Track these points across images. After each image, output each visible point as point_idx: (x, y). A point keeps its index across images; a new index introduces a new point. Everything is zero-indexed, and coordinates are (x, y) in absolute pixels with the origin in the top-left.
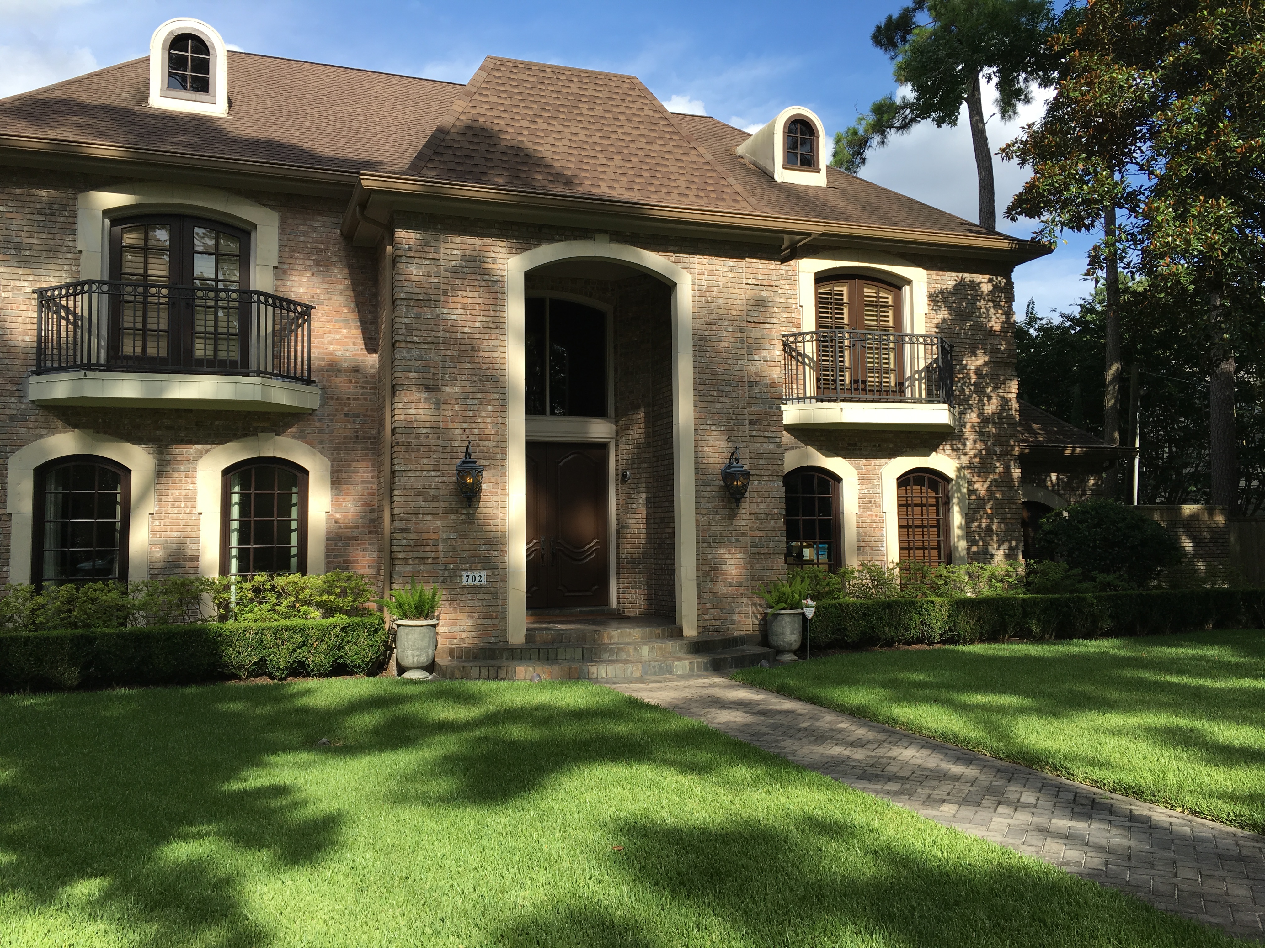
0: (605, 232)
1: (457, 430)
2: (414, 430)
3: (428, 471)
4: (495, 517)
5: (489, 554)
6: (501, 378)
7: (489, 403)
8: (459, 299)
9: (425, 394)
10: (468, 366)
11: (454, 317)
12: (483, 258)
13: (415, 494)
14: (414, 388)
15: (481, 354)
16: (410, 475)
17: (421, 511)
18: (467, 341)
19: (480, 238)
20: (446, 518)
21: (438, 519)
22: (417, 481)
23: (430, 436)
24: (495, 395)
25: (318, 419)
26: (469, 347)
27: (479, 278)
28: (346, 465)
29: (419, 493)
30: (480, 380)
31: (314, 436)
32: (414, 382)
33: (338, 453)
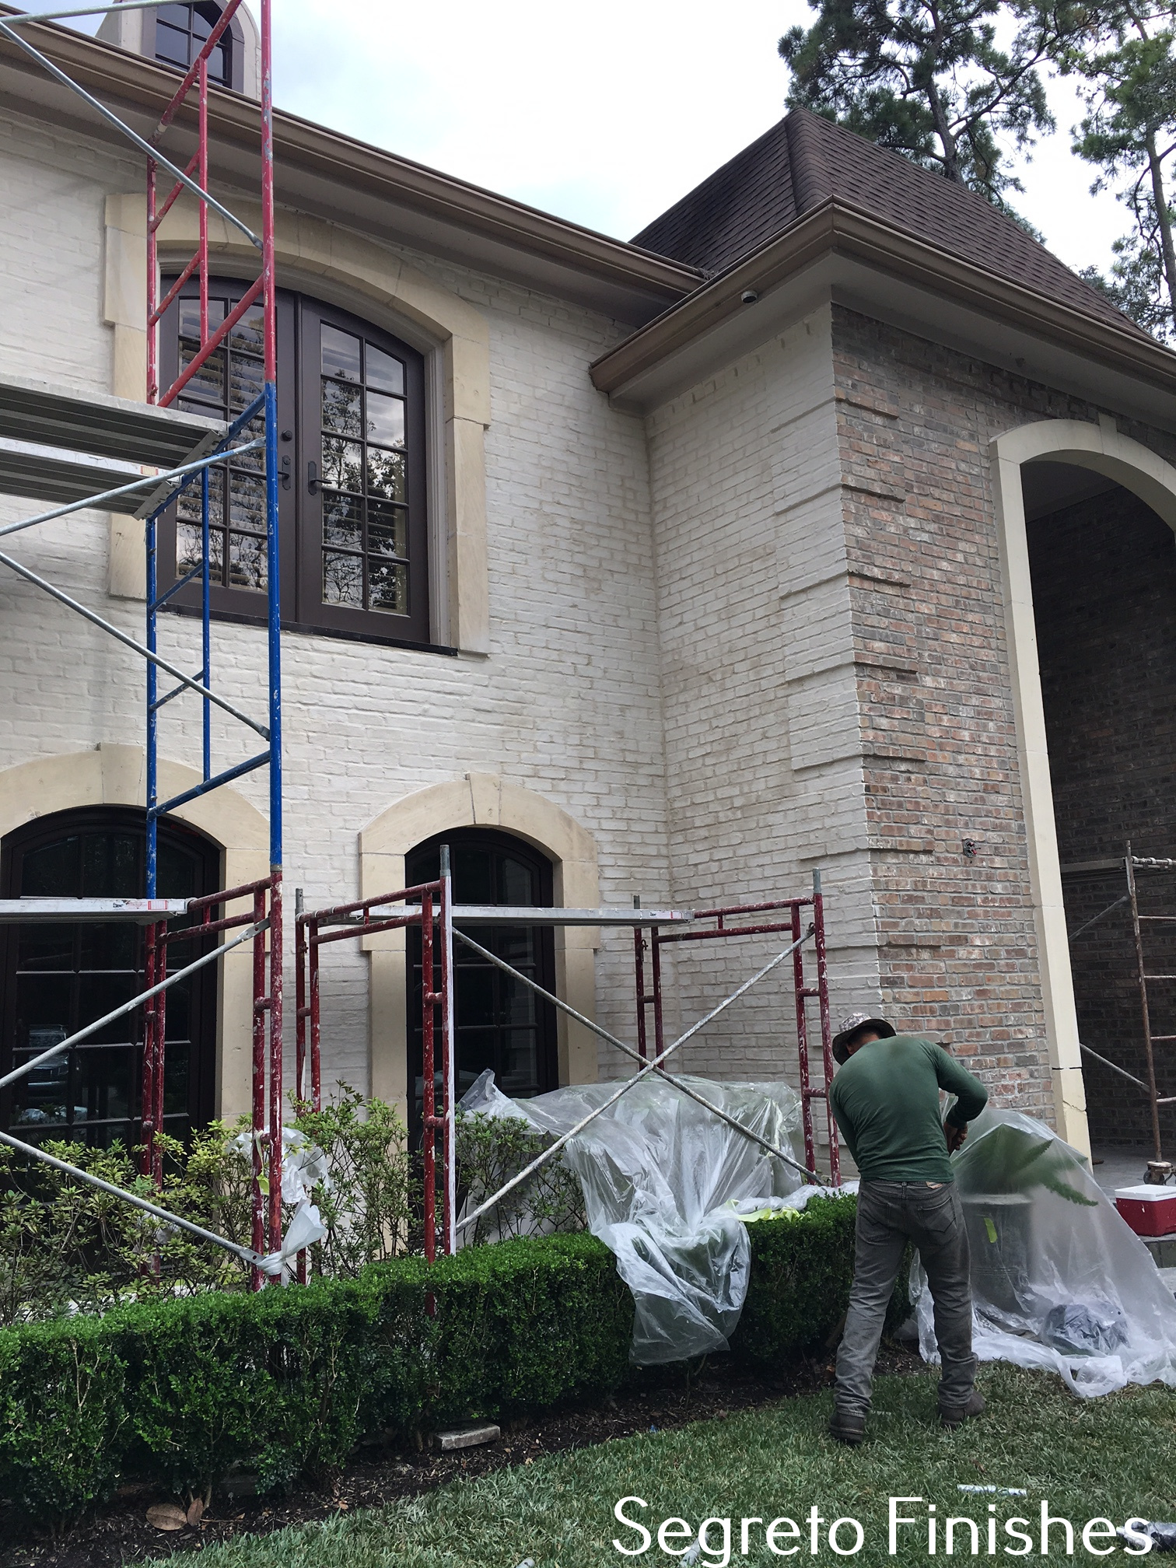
0: (1109, 413)
1: (951, 770)
2: (887, 764)
3: (916, 853)
4: (1021, 953)
5: (1021, 1032)
6: (1002, 669)
7: (989, 716)
8: (930, 503)
9: (898, 690)
10: (954, 638)
11: (925, 537)
12: (956, 429)
13: (904, 902)
14: (880, 675)
15: (970, 617)
16: (891, 859)
17: (917, 938)
18: (947, 588)
19: (950, 389)
20: (951, 954)
21: (940, 957)
22: (900, 873)
23: (913, 777)
24: (997, 700)
25: (570, 751)
26: (951, 601)
27: (953, 466)
28: (619, 850)
29: (911, 899)
30: (973, 668)
31: (563, 786)
32: (881, 662)
33: (606, 825)
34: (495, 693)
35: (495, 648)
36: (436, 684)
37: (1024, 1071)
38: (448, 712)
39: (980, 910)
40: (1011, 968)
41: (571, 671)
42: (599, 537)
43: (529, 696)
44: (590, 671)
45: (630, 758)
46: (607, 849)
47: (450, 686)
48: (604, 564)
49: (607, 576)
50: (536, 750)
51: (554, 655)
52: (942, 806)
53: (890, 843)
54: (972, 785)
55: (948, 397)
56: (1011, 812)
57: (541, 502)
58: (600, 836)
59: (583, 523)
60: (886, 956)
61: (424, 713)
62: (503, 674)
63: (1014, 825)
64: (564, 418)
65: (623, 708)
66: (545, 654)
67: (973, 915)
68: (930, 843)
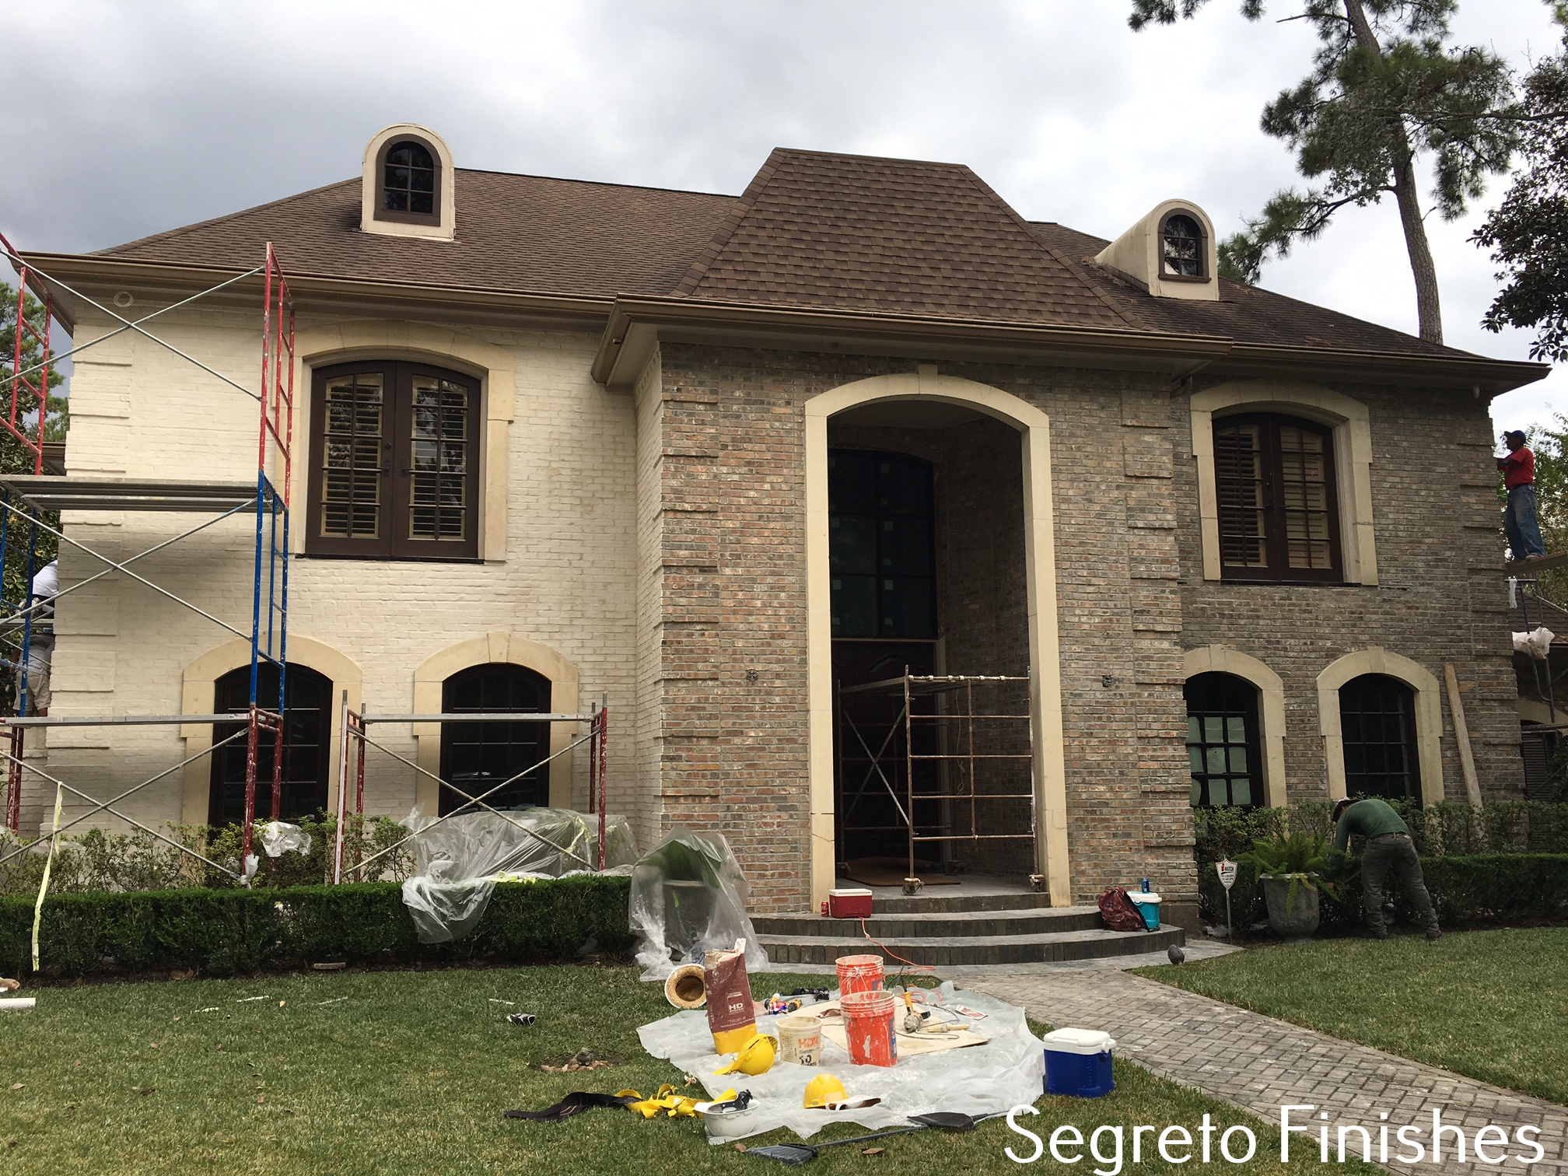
0: (932, 362)
1: (741, 626)
2: (685, 626)
3: (704, 680)
4: (793, 741)
5: (785, 790)
6: (798, 556)
7: (782, 589)
8: (743, 454)
9: (699, 579)
10: (755, 540)
11: (736, 477)
12: (772, 400)
13: (687, 710)
14: (685, 571)
15: (772, 525)
16: (681, 685)
17: (695, 732)
18: (753, 508)
19: (770, 374)
20: (728, 742)
21: (717, 744)
22: (689, 692)
23: (707, 633)
24: (790, 578)
25: (563, 614)
26: (756, 517)
27: (768, 426)
28: (597, 673)
29: (693, 708)
30: (770, 559)
31: (557, 636)
32: (684, 563)
33: (587, 658)
34: (510, 583)
35: (511, 556)
36: (469, 582)
37: (785, 815)
38: (478, 597)
39: (758, 714)
40: (781, 750)
41: (567, 565)
42: (593, 478)
43: (534, 583)
44: (582, 563)
45: (609, 615)
46: (588, 673)
47: (478, 582)
48: (597, 495)
49: (600, 501)
50: (538, 615)
51: (555, 556)
52: (730, 651)
53: (680, 674)
54: (760, 634)
55: (769, 380)
56: (794, 651)
57: (550, 462)
58: (582, 666)
59: (581, 471)
60: (670, 743)
61: (461, 599)
62: (516, 571)
63: (797, 659)
64: (571, 406)
65: (606, 585)
66: (548, 556)
67: (753, 718)
68: (715, 673)
